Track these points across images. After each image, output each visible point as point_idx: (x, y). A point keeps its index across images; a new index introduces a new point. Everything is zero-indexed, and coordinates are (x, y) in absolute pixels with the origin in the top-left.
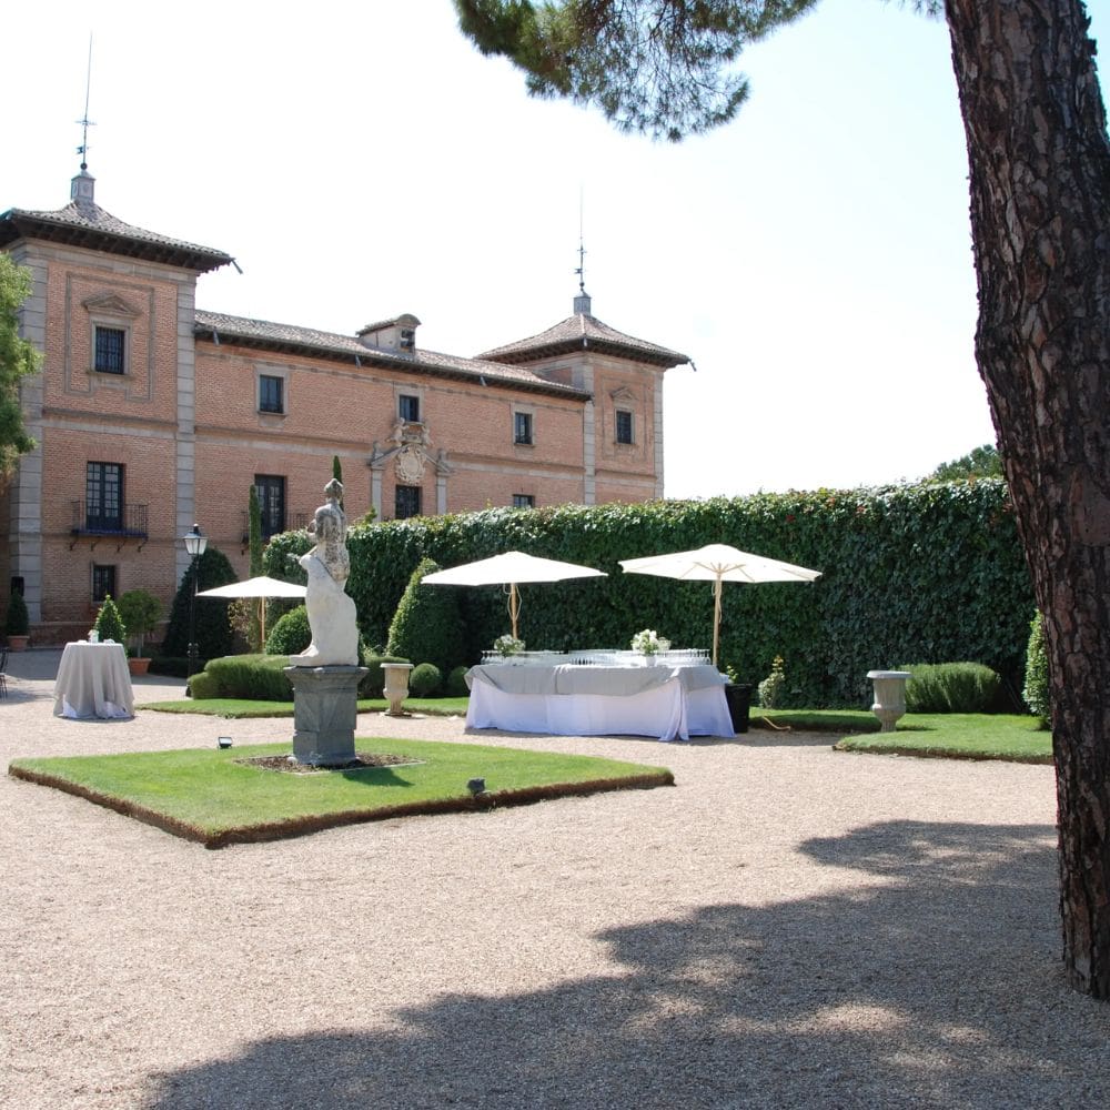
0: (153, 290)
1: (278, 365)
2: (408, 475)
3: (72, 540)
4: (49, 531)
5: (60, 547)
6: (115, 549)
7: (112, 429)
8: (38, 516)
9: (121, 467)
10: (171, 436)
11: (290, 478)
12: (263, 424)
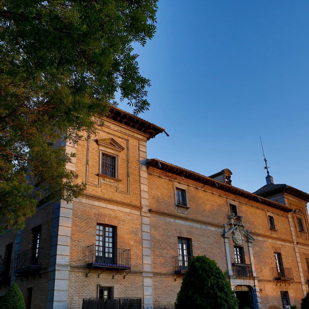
0: (128, 140)
1: (183, 184)
2: (238, 241)
3: (87, 271)
4: (74, 264)
5: (80, 275)
6: (111, 277)
7: (110, 206)
8: (68, 254)
9: (114, 228)
10: (138, 213)
11: (193, 240)
12: (179, 211)
